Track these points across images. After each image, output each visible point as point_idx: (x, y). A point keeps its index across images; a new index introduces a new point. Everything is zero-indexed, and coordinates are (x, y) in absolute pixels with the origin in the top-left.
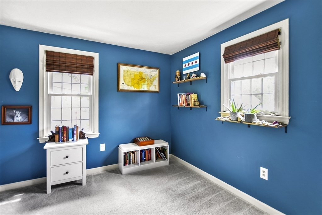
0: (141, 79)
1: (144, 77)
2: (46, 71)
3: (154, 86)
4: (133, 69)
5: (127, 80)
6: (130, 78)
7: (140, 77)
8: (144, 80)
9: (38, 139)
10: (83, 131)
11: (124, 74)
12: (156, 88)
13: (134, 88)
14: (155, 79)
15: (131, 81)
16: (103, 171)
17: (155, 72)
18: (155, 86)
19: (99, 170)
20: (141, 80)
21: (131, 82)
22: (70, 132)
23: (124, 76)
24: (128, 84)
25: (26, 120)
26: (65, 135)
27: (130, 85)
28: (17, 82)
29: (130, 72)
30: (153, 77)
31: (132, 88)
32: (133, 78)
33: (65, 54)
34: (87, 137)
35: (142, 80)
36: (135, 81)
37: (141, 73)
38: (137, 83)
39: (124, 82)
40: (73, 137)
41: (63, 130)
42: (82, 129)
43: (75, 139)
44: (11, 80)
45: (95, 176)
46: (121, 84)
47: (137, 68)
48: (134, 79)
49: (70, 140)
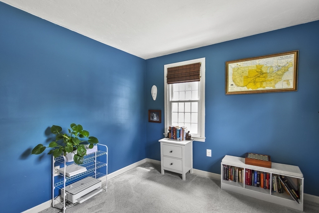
0: (259, 75)
1: (264, 71)
2: (168, 84)
3: (285, 81)
4: (247, 64)
5: (238, 80)
6: (242, 76)
7: (257, 72)
8: (264, 75)
9: (164, 134)
10: (189, 133)
11: (233, 73)
12: (288, 84)
13: (248, 88)
14: (288, 70)
15: (243, 80)
16: (209, 177)
17: (287, 60)
18: (288, 80)
19: (205, 174)
20: (259, 77)
21: (243, 82)
22: (178, 132)
23: (233, 75)
24: (239, 84)
25: (158, 120)
26: (174, 134)
27: (243, 85)
28: (153, 94)
29: (242, 69)
30: (284, 68)
31: (245, 89)
32: (247, 75)
33: (178, 67)
34: (192, 139)
35: (261, 76)
36: (249, 80)
37: (260, 67)
38: (253, 81)
39: (233, 83)
40: (180, 137)
41: (174, 130)
42: (189, 132)
43: (181, 139)
44: (152, 92)
45: (199, 177)
46: (229, 86)
47: (252, 61)
48: (247, 77)
49: (178, 139)
